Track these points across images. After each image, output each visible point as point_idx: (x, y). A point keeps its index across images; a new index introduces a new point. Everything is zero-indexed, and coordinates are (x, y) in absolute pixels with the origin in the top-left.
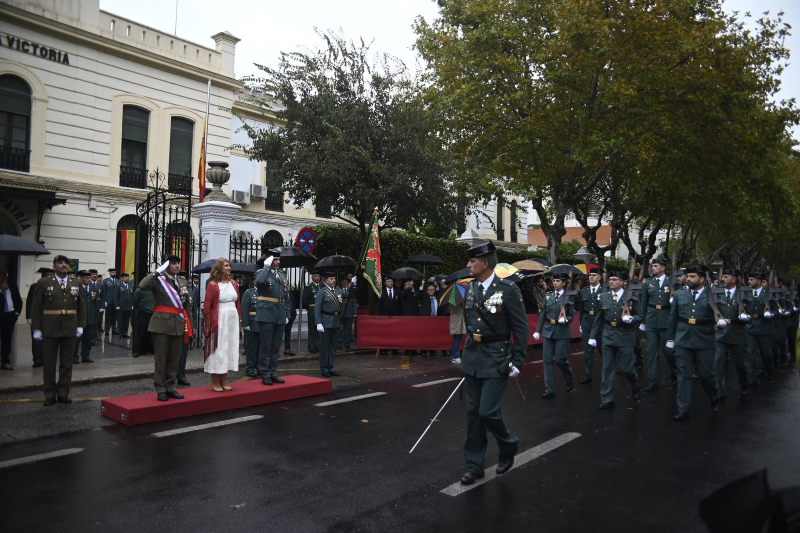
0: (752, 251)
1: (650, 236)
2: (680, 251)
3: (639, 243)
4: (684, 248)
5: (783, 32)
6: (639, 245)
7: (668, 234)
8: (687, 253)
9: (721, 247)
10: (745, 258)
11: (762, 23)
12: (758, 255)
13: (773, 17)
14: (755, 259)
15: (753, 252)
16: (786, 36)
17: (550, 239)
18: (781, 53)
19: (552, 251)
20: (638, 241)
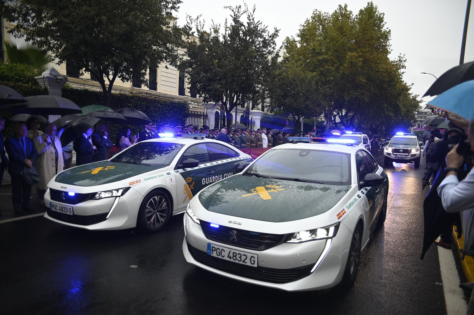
5: (405, 61)
11: (399, 57)
13: (402, 56)
16: (406, 62)
17: (328, 120)
18: (404, 67)
19: (328, 125)
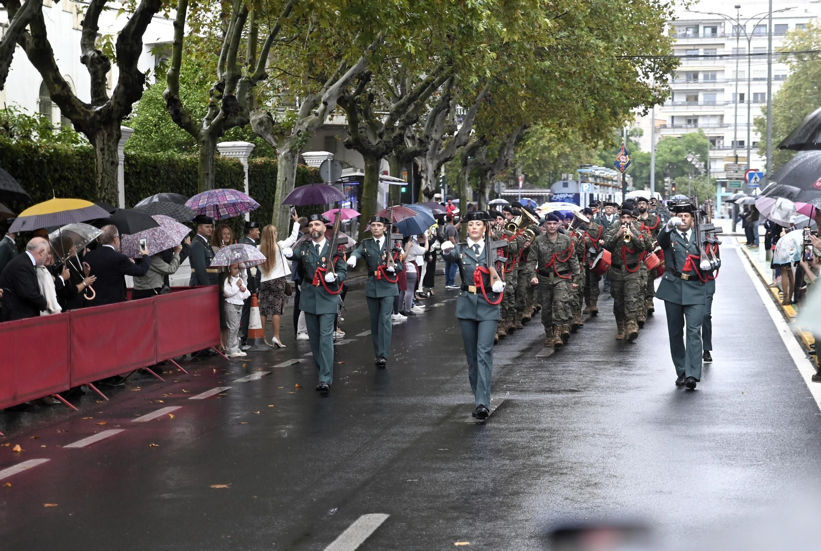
0: (429, 86)
1: (123, 36)
2: (220, 87)
3: (84, 60)
4: (234, 78)
6: (84, 68)
7: (179, 26)
8: (242, 93)
9: (342, 72)
10: (411, 108)
12: (447, 98)
14: (436, 112)
15: (434, 88)
20: (79, 53)
